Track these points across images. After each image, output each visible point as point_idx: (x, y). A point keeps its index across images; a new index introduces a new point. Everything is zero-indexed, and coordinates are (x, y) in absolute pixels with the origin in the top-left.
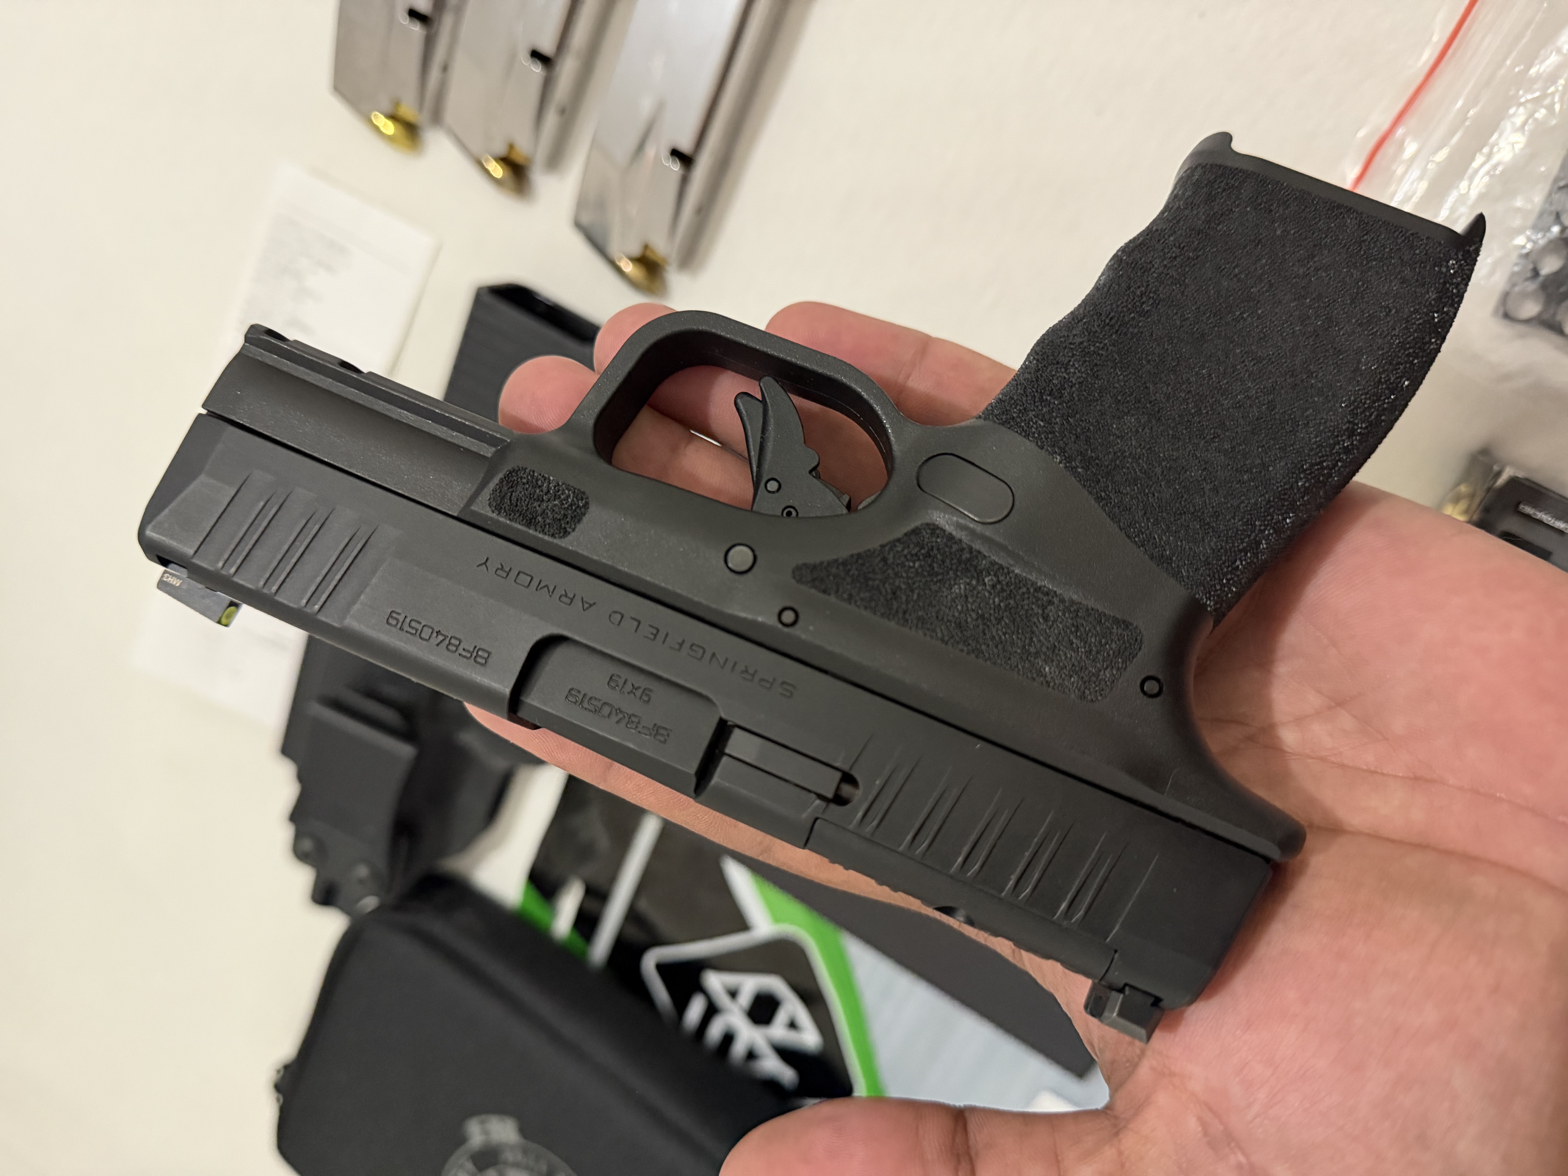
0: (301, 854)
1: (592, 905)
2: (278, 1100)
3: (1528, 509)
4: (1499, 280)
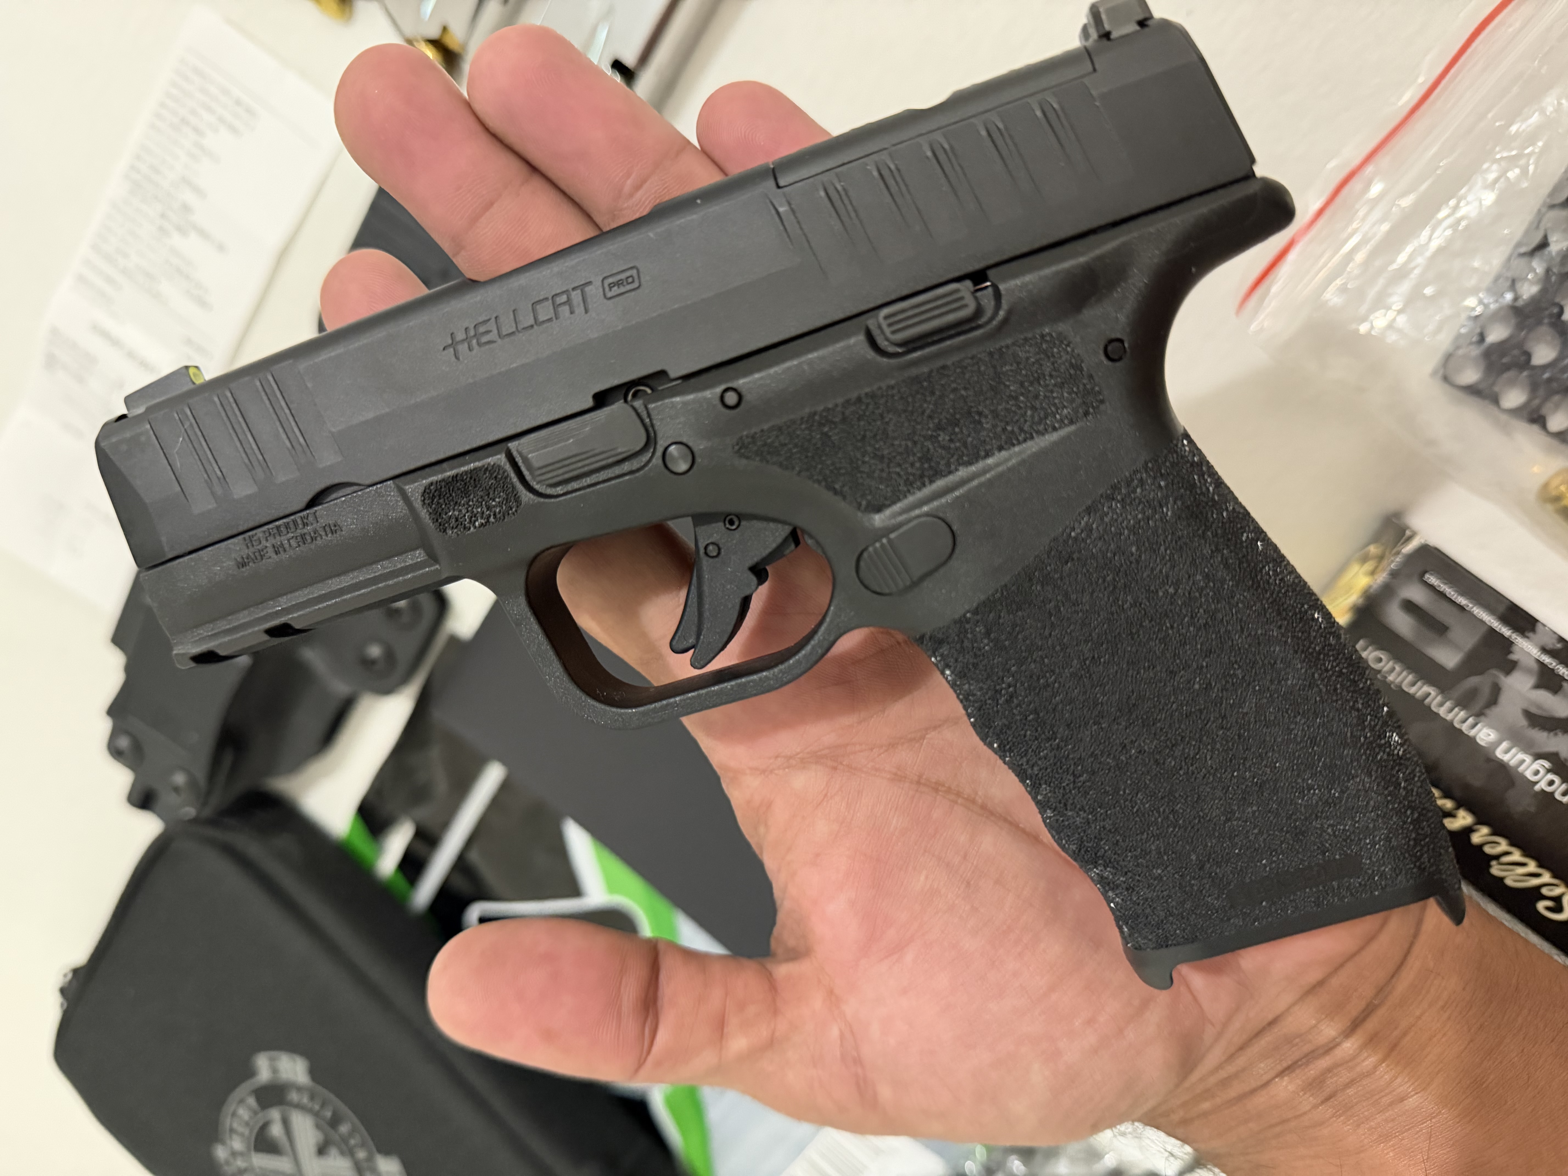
0: (115, 751)
2: (62, 1005)
3: (1433, 580)
4: (1444, 341)
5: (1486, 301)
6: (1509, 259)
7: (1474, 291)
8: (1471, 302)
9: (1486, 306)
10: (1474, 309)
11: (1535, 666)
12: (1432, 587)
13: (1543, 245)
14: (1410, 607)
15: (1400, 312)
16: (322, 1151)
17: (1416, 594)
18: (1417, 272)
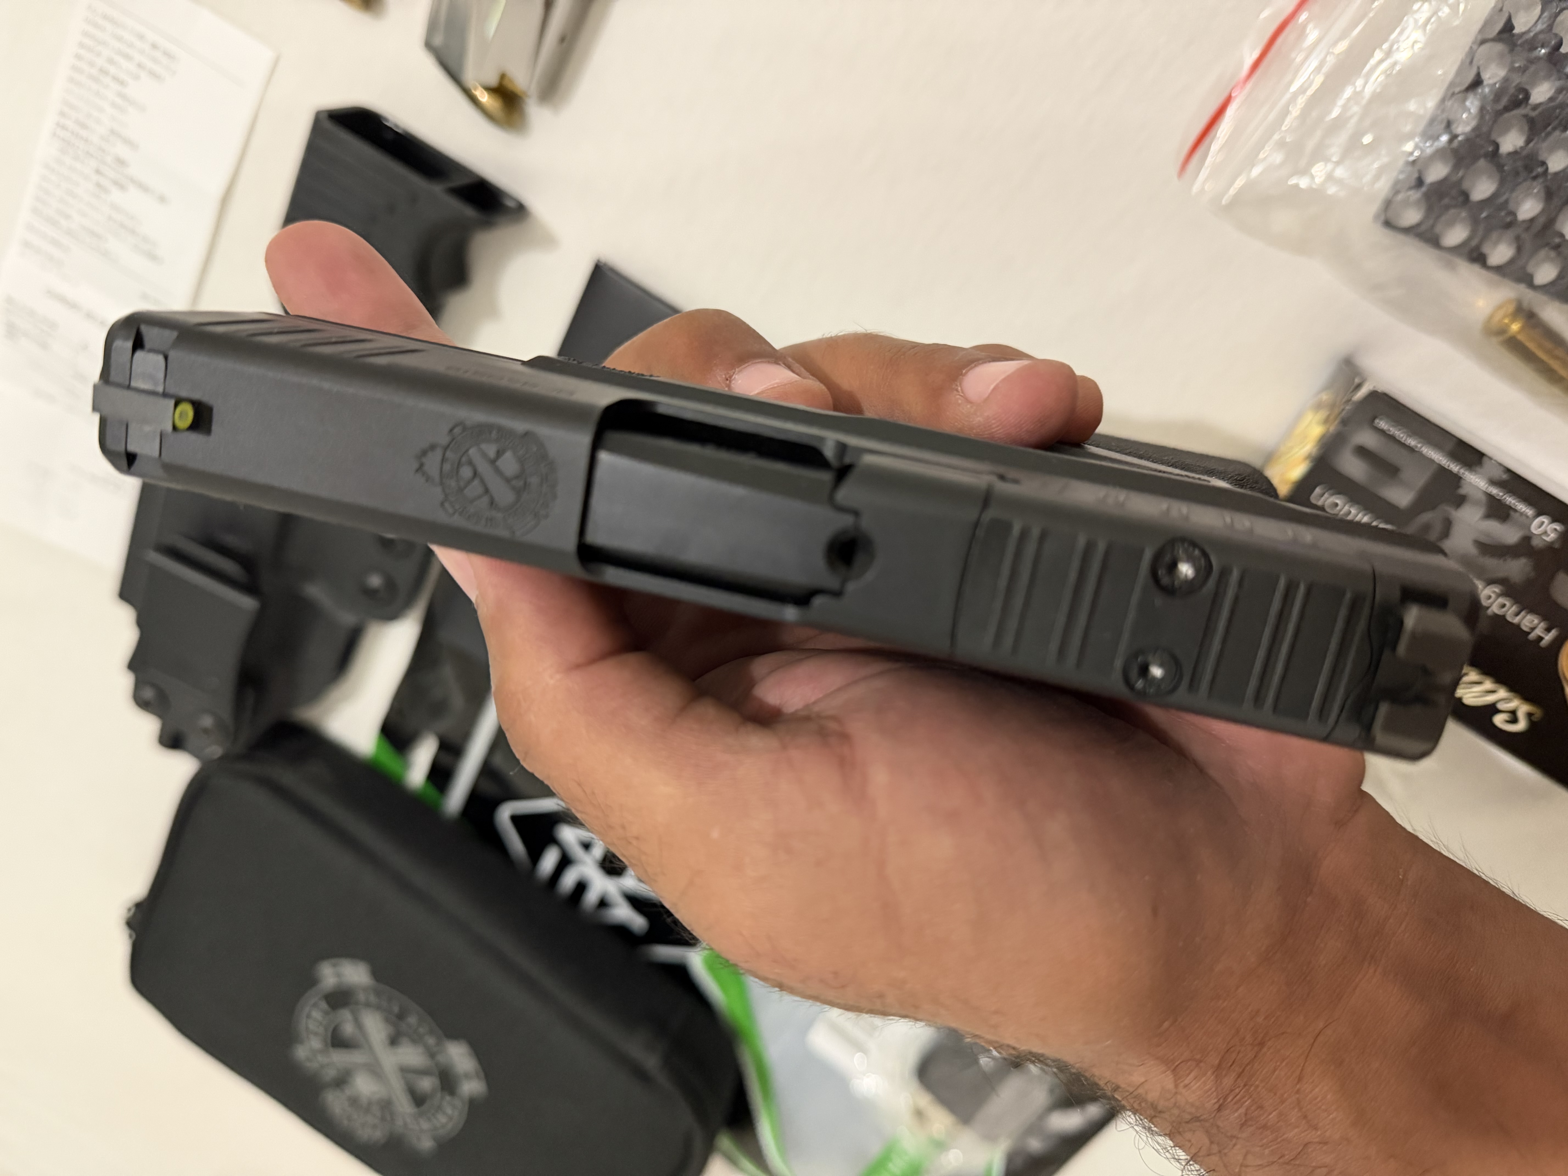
0: (141, 702)
1: (446, 759)
2: (131, 936)
3: (1382, 424)
4: (1383, 187)
5: (1421, 145)
6: (1443, 100)
7: (1409, 137)
8: (1409, 147)
9: (1422, 151)
10: (1411, 154)
11: (1483, 498)
12: (1382, 432)
13: (1477, 82)
14: (1362, 452)
15: (1338, 163)
16: (394, 1041)
17: (1367, 438)
18: (1353, 121)
